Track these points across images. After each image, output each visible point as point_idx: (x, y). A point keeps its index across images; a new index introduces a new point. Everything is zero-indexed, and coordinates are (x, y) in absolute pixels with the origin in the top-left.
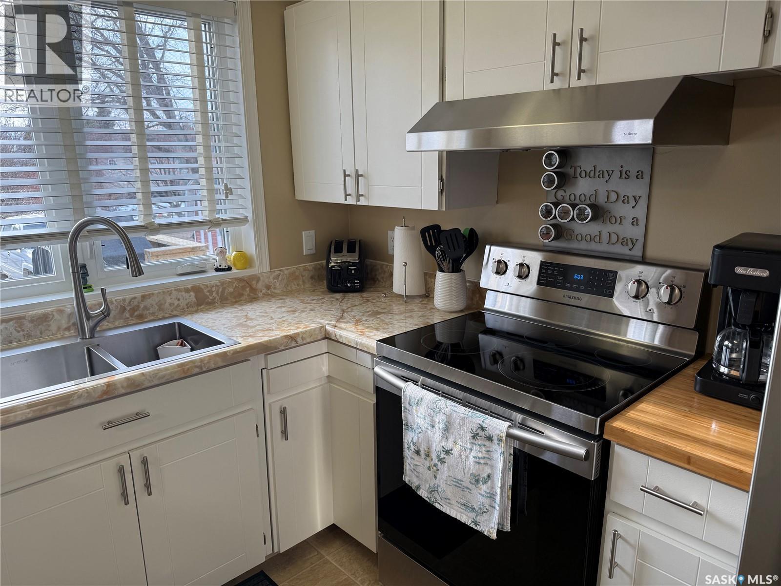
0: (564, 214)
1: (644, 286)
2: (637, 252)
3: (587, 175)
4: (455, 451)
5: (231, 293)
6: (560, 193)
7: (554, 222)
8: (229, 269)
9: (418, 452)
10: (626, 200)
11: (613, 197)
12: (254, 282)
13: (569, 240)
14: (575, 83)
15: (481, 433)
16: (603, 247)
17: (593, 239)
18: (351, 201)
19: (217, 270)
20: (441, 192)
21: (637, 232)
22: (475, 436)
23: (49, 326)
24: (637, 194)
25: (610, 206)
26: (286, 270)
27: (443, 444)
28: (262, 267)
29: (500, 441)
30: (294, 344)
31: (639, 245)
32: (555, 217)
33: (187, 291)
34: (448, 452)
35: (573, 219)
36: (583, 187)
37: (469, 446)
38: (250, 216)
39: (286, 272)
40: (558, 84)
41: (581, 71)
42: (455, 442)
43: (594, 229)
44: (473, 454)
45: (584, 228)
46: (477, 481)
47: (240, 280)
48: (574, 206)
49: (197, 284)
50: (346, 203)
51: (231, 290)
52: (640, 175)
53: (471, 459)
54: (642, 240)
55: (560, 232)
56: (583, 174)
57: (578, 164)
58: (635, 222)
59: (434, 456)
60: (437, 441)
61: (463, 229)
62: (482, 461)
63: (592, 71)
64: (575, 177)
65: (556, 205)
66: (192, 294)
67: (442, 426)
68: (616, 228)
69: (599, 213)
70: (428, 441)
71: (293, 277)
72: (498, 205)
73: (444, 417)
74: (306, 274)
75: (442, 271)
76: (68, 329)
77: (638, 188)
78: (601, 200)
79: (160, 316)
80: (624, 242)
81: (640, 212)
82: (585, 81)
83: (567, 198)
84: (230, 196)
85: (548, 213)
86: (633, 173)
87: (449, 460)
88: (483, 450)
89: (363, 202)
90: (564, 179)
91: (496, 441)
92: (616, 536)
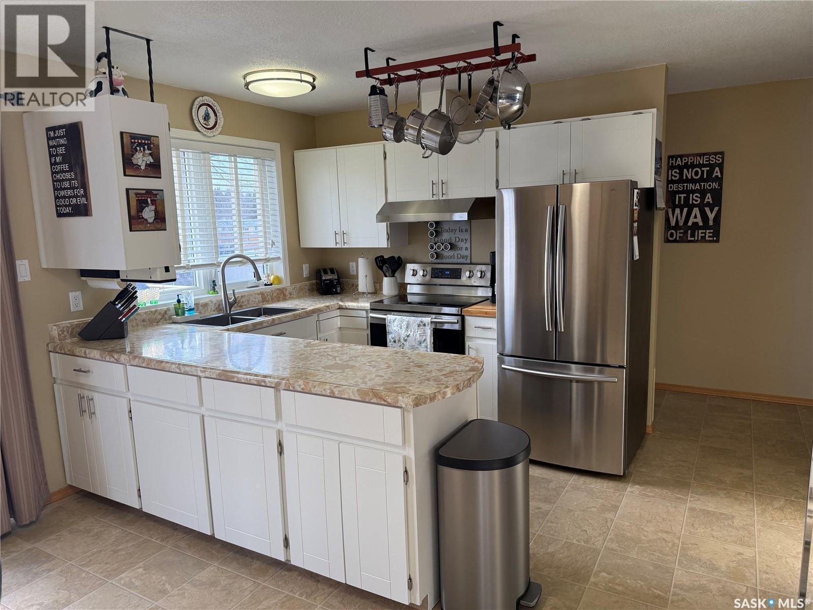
0: (439, 247)
1: (472, 273)
2: (468, 261)
3: (447, 231)
4: (411, 335)
5: (275, 296)
6: (436, 239)
7: (435, 251)
8: (271, 284)
9: (395, 342)
10: (462, 240)
11: (457, 239)
12: (285, 291)
13: (442, 258)
14: (441, 198)
15: (421, 324)
16: (455, 261)
17: (451, 257)
18: (338, 246)
19: (266, 285)
20: (388, 240)
21: (467, 253)
22: (419, 326)
23: (208, 308)
24: (466, 238)
25: (457, 244)
26: (298, 285)
27: (406, 333)
28: (286, 283)
29: (429, 324)
30: (328, 310)
31: (469, 258)
32: (435, 249)
33: (258, 294)
34: (408, 336)
35: (443, 249)
36: (445, 236)
37: (417, 330)
38: (281, 257)
39: (298, 286)
40: (435, 198)
41: (443, 194)
42: (411, 331)
43: (451, 253)
44: (419, 333)
45: (447, 253)
46: (420, 343)
47: (279, 289)
48: (443, 244)
49: (262, 291)
50: (336, 247)
51: (275, 295)
52: (466, 231)
53: (418, 335)
54: (469, 256)
55: (438, 256)
56: (445, 231)
57: (442, 227)
58: (466, 249)
59: (402, 340)
60: (403, 333)
61: (396, 256)
62: (422, 334)
63: (447, 194)
64: (442, 232)
65: (435, 244)
66: (260, 296)
67: (405, 326)
68: (459, 252)
69: (453, 247)
70: (399, 335)
71: (301, 289)
72: (410, 246)
73: (406, 322)
74: (306, 287)
75: (386, 276)
76: (214, 311)
77: (466, 236)
78: (453, 241)
79: (249, 306)
80: (463, 257)
81: (468, 245)
82: (444, 198)
83: (439, 241)
84: (274, 246)
85: (432, 248)
86: (464, 230)
87: (409, 339)
88: (422, 330)
89: (346, 246)
90: (438, 233)
91: (427, 325)
92: (469, 348)
